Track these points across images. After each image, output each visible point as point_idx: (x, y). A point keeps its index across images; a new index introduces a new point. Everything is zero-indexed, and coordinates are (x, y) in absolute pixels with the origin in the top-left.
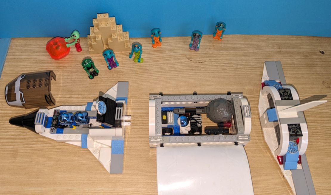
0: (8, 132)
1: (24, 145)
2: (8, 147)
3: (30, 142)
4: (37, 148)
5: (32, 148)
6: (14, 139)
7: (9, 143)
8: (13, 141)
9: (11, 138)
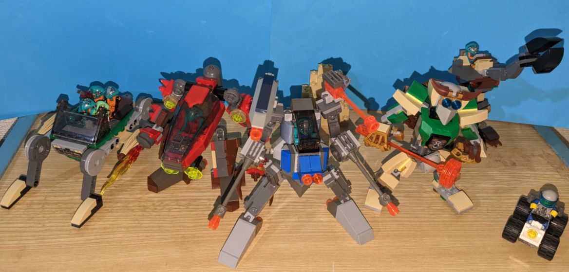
0: (14, 223)
1: (36, 239)
2: (11, 242)
3: (47, 235)
4: (59, 243)
5: (50, 244)
6: (20, 232)
7: (12, 237)
8: (19, 234)
9: (16, 231)
